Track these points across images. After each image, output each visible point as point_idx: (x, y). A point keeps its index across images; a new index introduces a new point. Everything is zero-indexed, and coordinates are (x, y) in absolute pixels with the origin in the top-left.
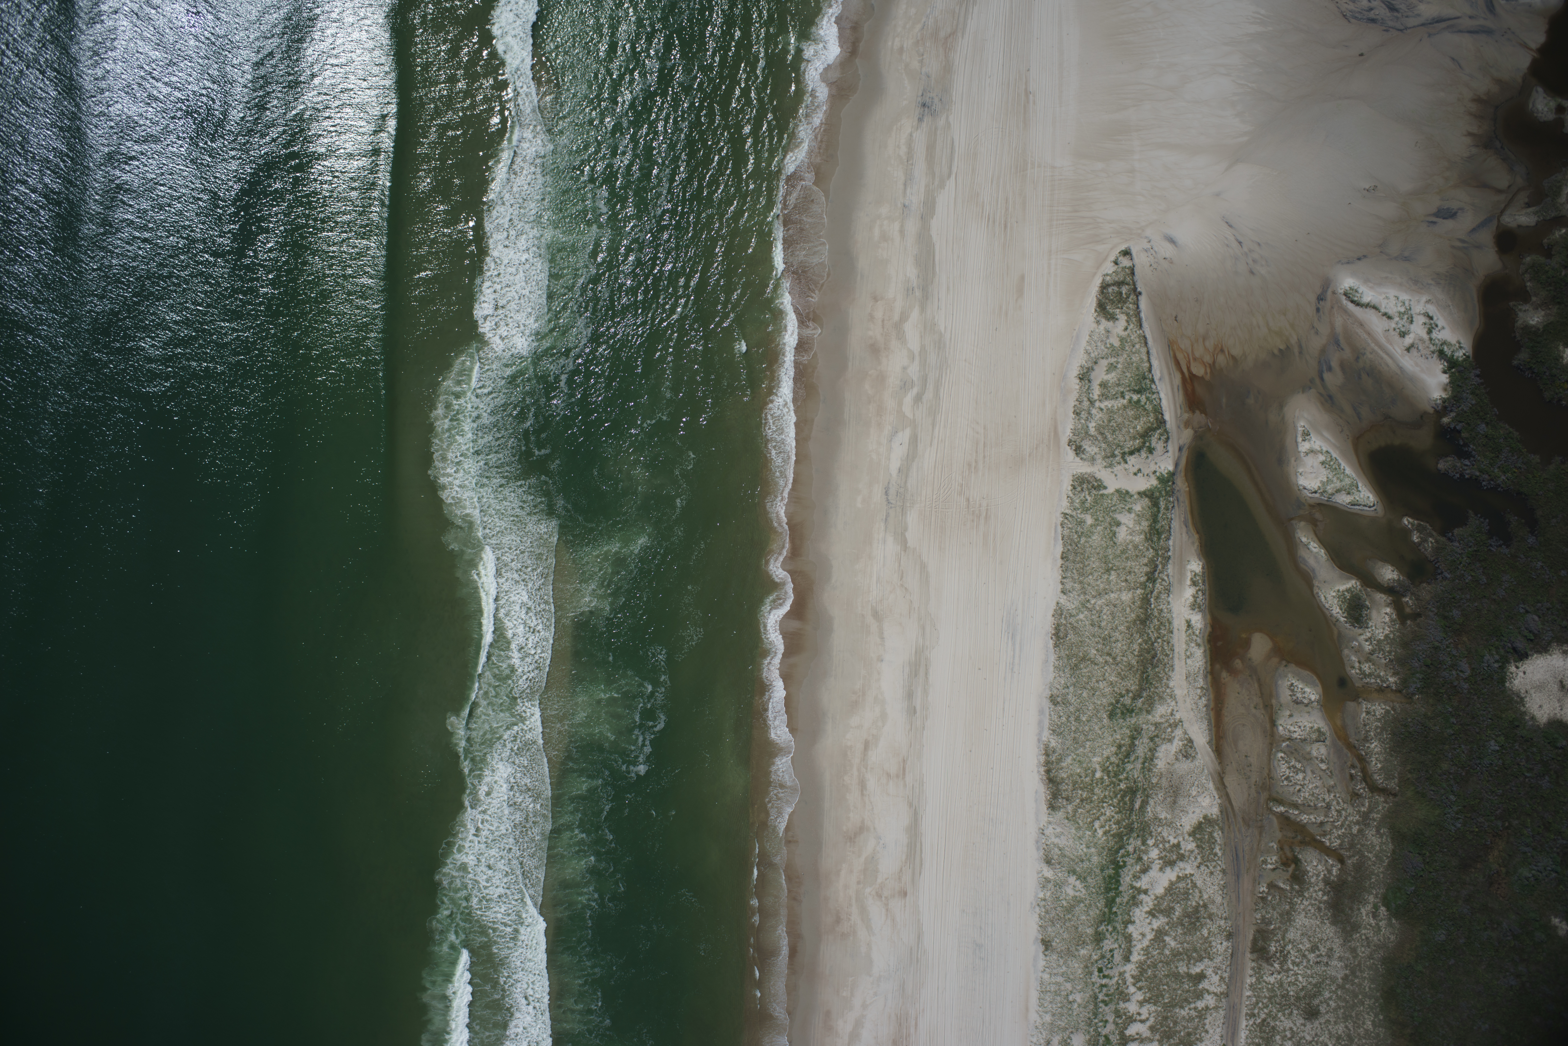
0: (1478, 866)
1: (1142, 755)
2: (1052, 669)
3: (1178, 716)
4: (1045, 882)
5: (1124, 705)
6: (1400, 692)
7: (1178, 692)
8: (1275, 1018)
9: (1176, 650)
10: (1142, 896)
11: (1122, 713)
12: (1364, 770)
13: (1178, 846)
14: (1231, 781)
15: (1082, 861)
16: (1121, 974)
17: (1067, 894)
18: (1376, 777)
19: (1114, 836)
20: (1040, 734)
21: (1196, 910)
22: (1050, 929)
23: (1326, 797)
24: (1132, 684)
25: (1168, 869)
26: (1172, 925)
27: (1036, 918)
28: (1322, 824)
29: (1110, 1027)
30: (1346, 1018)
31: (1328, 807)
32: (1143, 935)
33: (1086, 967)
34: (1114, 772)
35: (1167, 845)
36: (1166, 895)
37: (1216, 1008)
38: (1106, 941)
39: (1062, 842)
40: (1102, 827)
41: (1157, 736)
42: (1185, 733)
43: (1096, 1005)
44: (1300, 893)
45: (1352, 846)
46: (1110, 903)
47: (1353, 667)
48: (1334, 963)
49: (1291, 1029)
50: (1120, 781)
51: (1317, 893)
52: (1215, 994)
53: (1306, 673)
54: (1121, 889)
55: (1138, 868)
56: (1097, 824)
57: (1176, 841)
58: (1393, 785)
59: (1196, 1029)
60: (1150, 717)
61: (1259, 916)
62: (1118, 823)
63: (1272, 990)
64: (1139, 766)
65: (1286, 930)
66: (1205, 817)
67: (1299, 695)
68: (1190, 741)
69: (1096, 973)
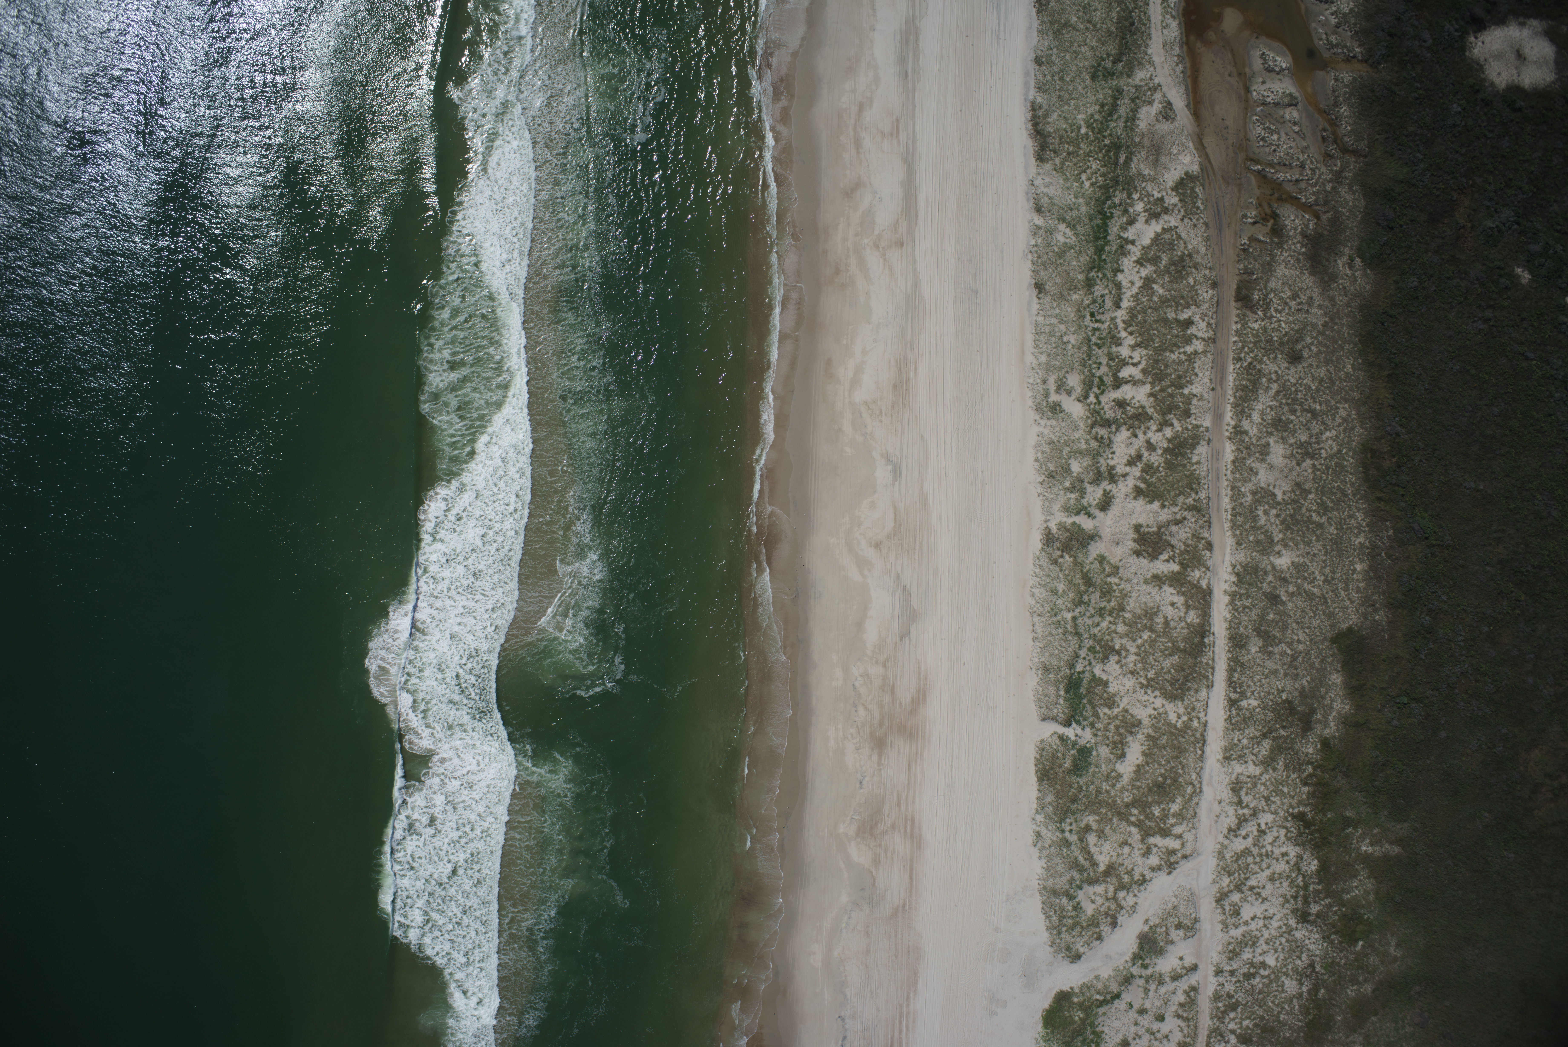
0: (1446, 221)
1: (1124, 114)
2: (1035, 34)
3: (1156, 81)
4: (1036, 230)
5: (1105, 68)
6: (1366, 61)
7: (1156, 59)
8: (1260, 362)
9: (1153, 21)
10: (1130, 247)
11: (1104, 76)
12: (1334, 133)
13: (1161, 199)
14: (1210, 142)
15: (1071, 210)
16: (1113, 319)
17: (1057, 241)
18: (1346, 139)
19: (1100, 187)
20: (1026, 94)
21: (1182, 259)
22: (1042, 273)
23: (1301, 156)
24: (1112, 48)
25: (1153, 222)
26: (1160, 273)
27: (1029, 264)
28: (1297, 181)
29: (1104, 369)
30: (1327, 362)
31: (1302, 166)
32: (1132, 283)
33: (1079, 311)
34: (1099, 128)
35: (1151, 199)
36: (1152, 245)
37: (1205, 352)
38: (1097, 287)
39: (1051, 191)
40: (1088, 179)
41: (1137, 98)
42: (1164, 96)
43: (1089, 347)
44: (1280, 245)
45: (1326, 203)
46: (1099, 251)
47: (1321, 39)
48: (1315, 311)
49: (1276, 372)
50: (1105, 137)
51: (1295, 246)
52: (1203, 339)
53: (1276, 44)
54: (1109, 238)
55: (1125, 219)
56: (1084, 177)
57: (1160, 195)
58: (1363, 145)
59: (1186, 371)
60: (1130, 80)
61: (1241, 266)
62: (1103, 175)
63: (1257, 336)
64: (1122, 125)
65: (1268, 281)
66: (1187, 173)
67: (1271, 63)
68: (1169, 103)
69: (1089, 317)
